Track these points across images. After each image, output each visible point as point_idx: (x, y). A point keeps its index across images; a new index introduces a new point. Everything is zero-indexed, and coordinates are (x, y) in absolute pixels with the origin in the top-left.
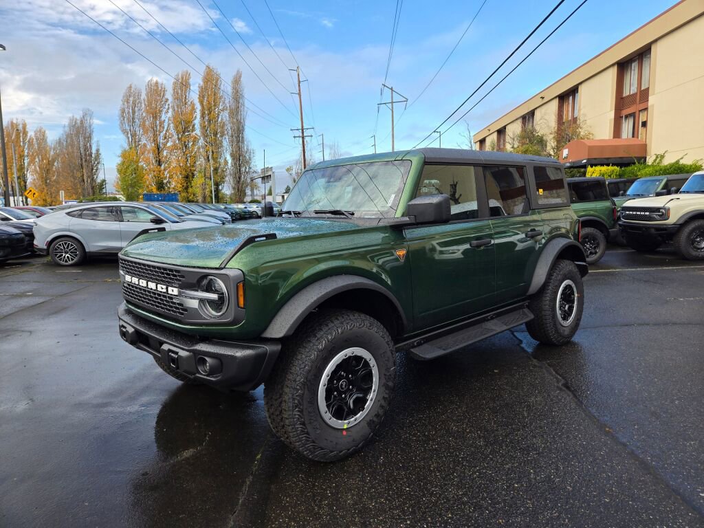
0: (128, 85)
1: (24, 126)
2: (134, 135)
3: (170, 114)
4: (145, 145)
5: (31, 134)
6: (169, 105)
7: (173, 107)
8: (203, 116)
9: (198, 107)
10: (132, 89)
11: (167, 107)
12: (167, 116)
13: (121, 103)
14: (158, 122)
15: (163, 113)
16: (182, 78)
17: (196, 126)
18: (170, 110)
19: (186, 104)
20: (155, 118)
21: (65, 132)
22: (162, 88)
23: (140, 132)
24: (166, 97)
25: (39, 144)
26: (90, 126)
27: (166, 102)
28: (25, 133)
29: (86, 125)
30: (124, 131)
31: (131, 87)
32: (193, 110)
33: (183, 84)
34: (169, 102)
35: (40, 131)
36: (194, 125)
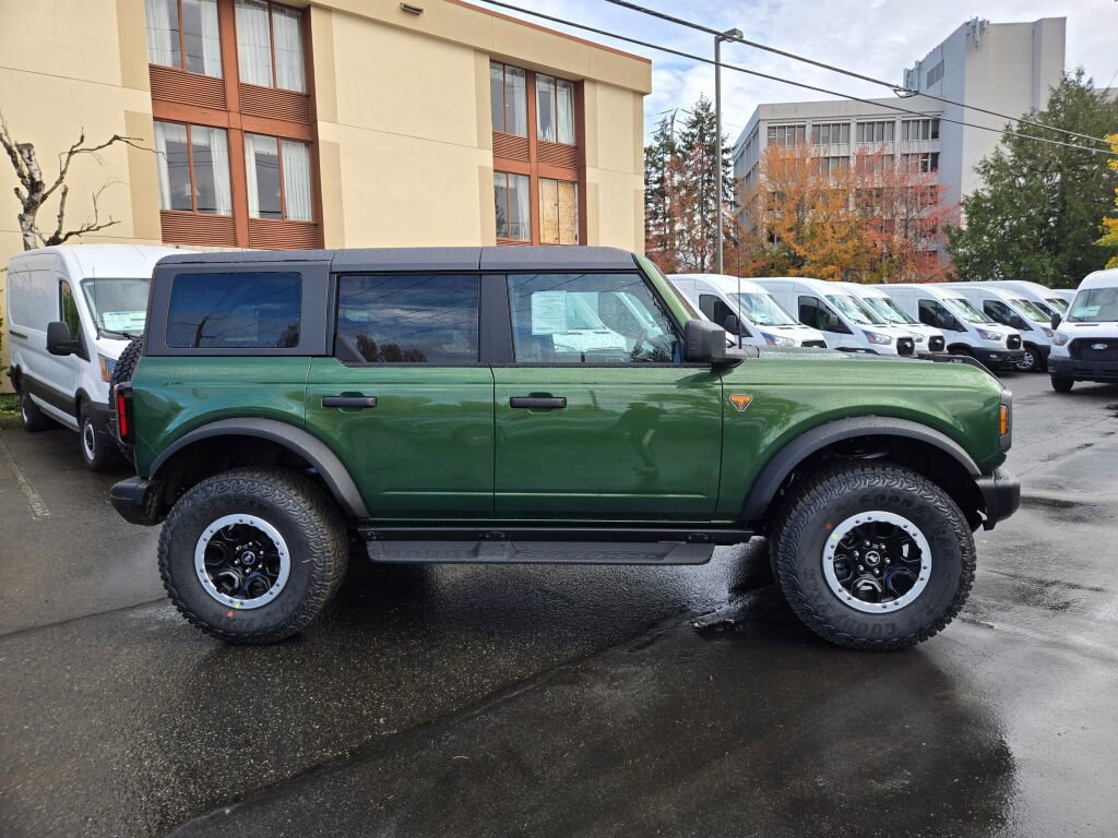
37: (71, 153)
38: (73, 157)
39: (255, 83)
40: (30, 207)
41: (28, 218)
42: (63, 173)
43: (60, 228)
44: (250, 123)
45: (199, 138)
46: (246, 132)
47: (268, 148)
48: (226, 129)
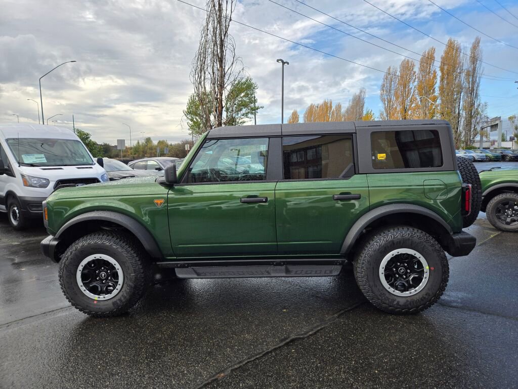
0: (388, 67)
1: (331, 103)
2: (389, 101)
3: (416, 83)
4: (396, 108)
5: (334, 108)
6: (416, 76)
7: (419, 78)
8: (442, 80)
9: (439, 74)
10: (391, 69)
11: (414, 78)
12: (414, 85)
13: (383, 80)
14: (407, 90)
15: (411, 82)
16: (428, 54)
17: (436, 90)
18: (417, 80)
19: (429, 73)
20: (405, 87)
21: (350, 105)
22: (411, 64)
23: (394, 98)
24: (414, 70)
25: (337, 114)
26: (363, 99)
27: (414, 74)
28: (331, 107)
29: (361, 98)
30: (383, 100)
31: (390, 68)
32: (435, 77)
33: (428, 59)
34: (416, 73)
35: (339, 105)
36: (434, 89)
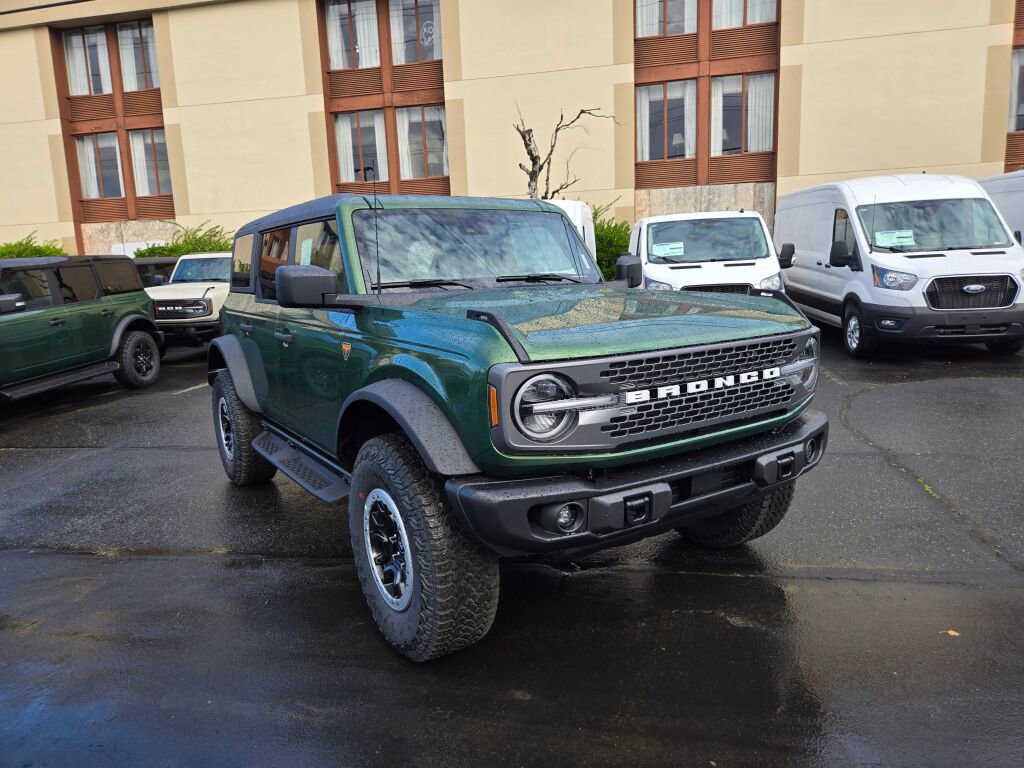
37: (557, 130)
38: (559, 132)
39: (728, 27)
40: (533, 175)
41: (533, 184)
42: (553, 147)
43: (547, 189)
44: (718, 68)
45: (674, 93)
46: (713, 76)
47: (733, 86)
48: (695, 78)
